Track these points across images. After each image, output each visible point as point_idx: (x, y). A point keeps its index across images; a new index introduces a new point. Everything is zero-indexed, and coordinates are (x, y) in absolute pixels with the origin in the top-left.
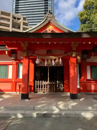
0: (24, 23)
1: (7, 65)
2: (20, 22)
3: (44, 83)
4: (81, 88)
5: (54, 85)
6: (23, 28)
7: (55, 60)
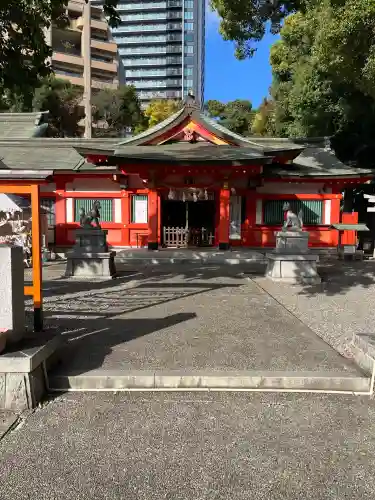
0: (93, 30)
1: (111, 198)
2: (81, 28)
3: (179, 231)
4: (244, 240)
5: (196, 235)
6: (93, 50)
7: (197, 193)
